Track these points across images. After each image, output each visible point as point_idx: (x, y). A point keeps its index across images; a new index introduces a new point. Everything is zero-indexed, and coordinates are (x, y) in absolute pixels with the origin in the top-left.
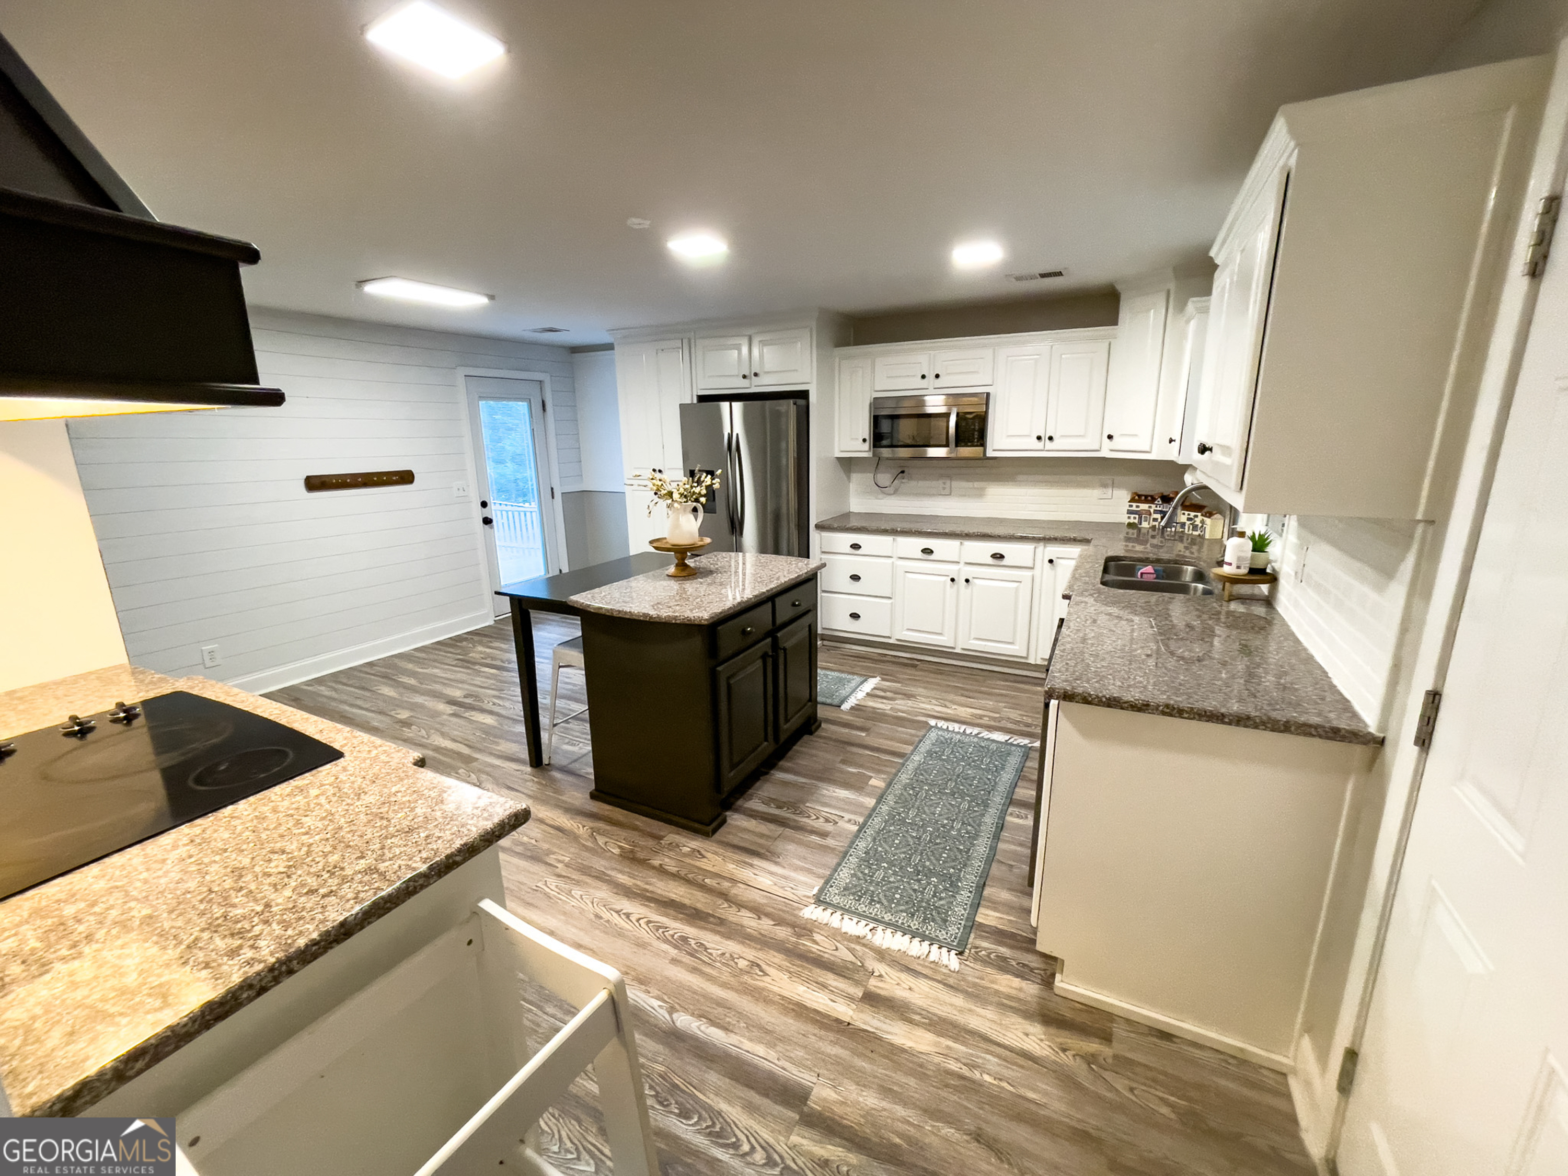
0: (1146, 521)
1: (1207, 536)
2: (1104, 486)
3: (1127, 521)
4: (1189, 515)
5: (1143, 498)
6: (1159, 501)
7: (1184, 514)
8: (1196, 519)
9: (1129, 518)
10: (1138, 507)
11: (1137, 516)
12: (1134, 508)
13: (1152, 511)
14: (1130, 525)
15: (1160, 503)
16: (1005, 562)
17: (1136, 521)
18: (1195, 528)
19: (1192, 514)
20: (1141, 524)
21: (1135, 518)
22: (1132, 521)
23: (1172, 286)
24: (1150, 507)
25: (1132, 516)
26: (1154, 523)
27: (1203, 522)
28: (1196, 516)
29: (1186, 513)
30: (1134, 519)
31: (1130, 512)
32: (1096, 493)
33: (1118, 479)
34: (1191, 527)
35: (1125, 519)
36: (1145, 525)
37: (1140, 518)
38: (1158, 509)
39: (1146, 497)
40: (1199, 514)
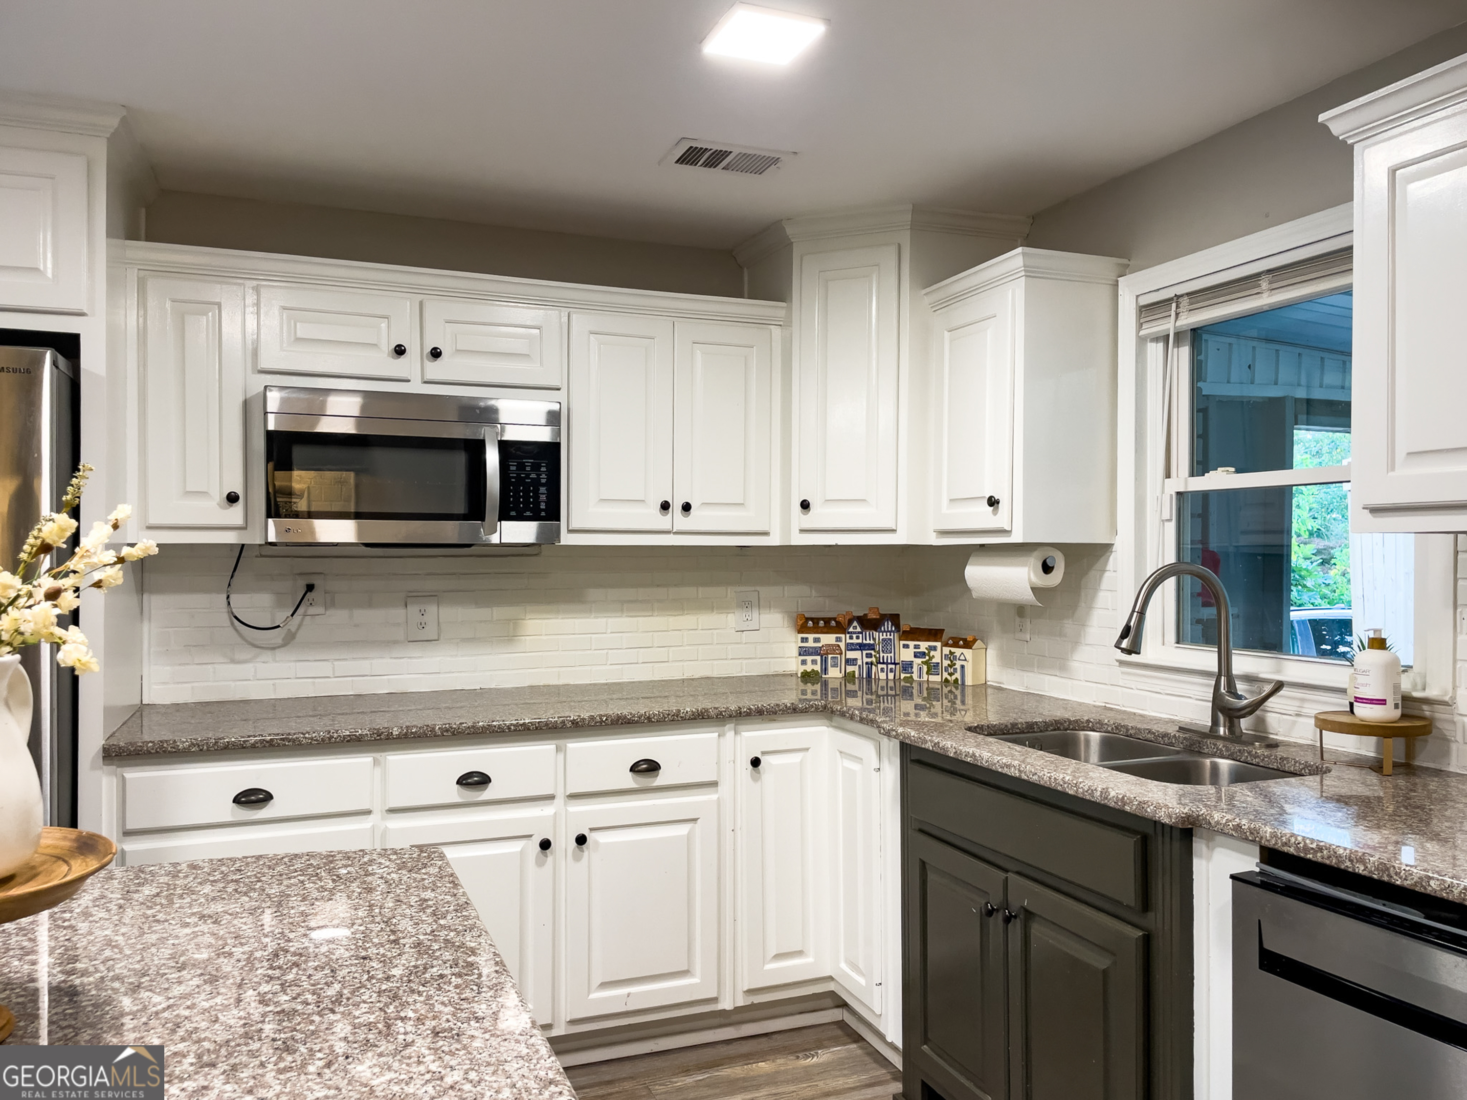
0: (835, 665)
1: (969, 681)
2: (746, 604)
3: (802, 669)
4: (916, 647)
5: (822, 623)
6: (856, 627)
7: (906, 646)
8: (932, 653)
9: (804, 662)
10: (817, 640)
11: (818, 658)
12: (811, 644)
13: (842, 645)
14: (807, 677)
15: (859, 629)
16: (662, 779)
17: (817, 668)
18: (933, 668)
19: (924, 646)
20: (825, 671)
21: (814, 662)
22: (809, 668)
23: (905, 238)
24: (838, 639)
25: (809, 659)
26: (850, 669)
27: (951, 657)
28: (934, 648)
29: (912, 644)
30: (813, 665)
31: (804, 652)
32: (732, 620)
33: (765, 591)
34: (925, 668)
35: (793, 665)
36: (834, 673)
37: (824, 662)
38: (855, 641)
39: (827, 621)
40: (938, 644)
